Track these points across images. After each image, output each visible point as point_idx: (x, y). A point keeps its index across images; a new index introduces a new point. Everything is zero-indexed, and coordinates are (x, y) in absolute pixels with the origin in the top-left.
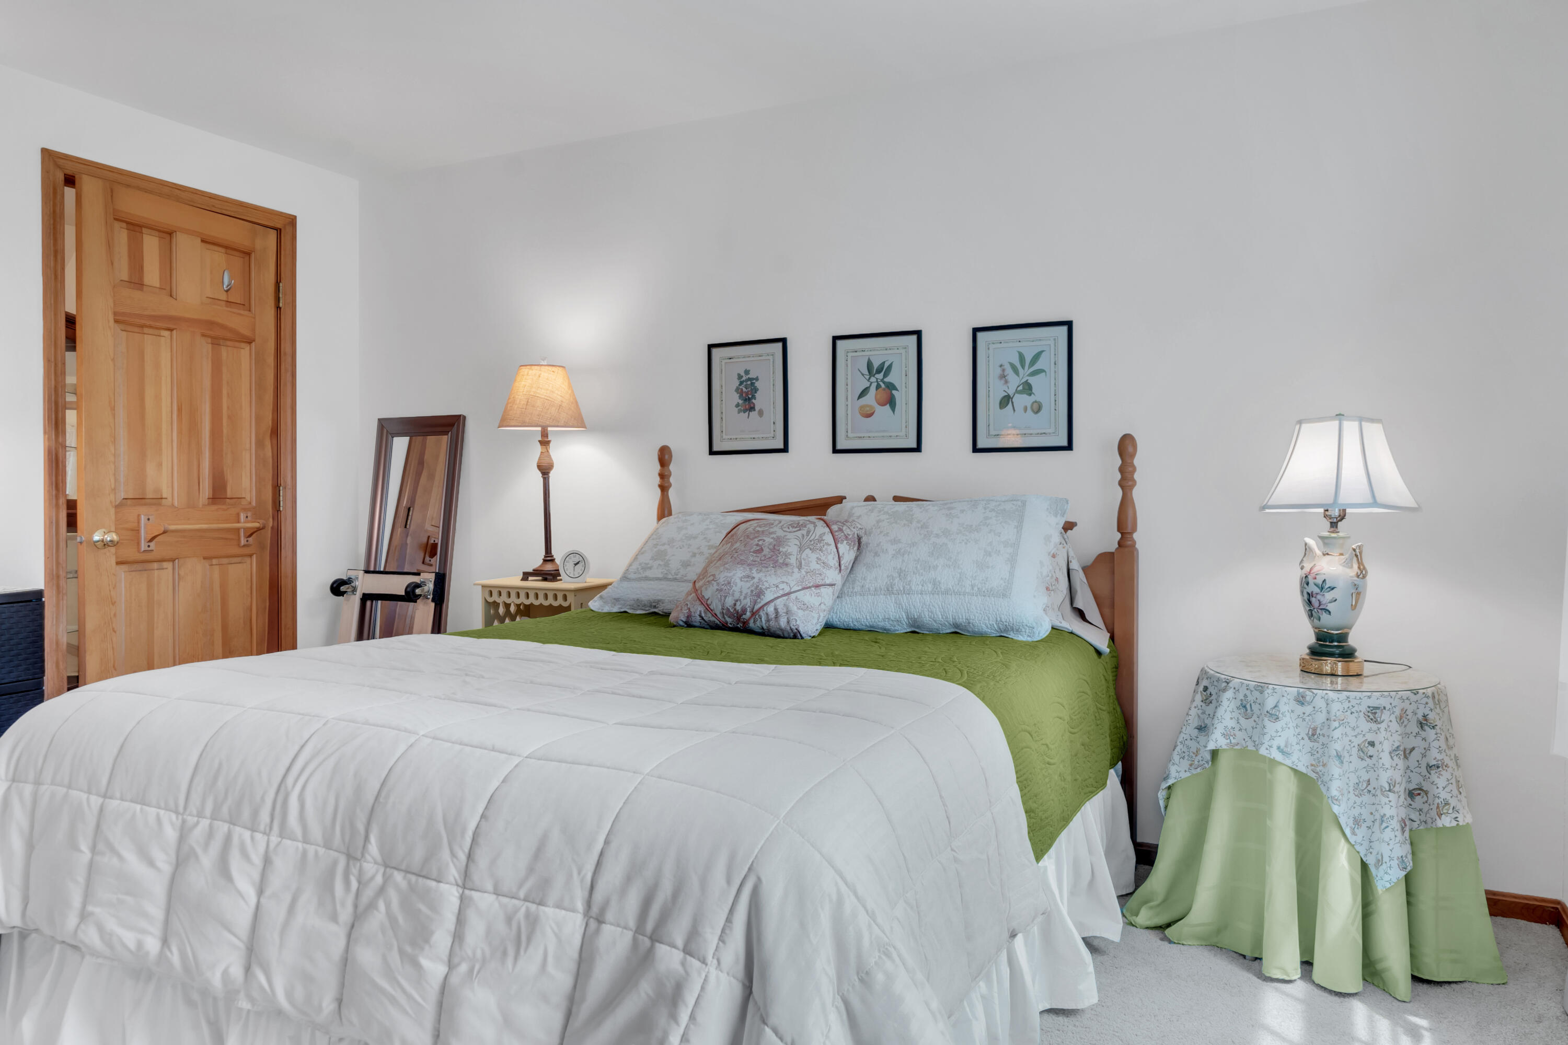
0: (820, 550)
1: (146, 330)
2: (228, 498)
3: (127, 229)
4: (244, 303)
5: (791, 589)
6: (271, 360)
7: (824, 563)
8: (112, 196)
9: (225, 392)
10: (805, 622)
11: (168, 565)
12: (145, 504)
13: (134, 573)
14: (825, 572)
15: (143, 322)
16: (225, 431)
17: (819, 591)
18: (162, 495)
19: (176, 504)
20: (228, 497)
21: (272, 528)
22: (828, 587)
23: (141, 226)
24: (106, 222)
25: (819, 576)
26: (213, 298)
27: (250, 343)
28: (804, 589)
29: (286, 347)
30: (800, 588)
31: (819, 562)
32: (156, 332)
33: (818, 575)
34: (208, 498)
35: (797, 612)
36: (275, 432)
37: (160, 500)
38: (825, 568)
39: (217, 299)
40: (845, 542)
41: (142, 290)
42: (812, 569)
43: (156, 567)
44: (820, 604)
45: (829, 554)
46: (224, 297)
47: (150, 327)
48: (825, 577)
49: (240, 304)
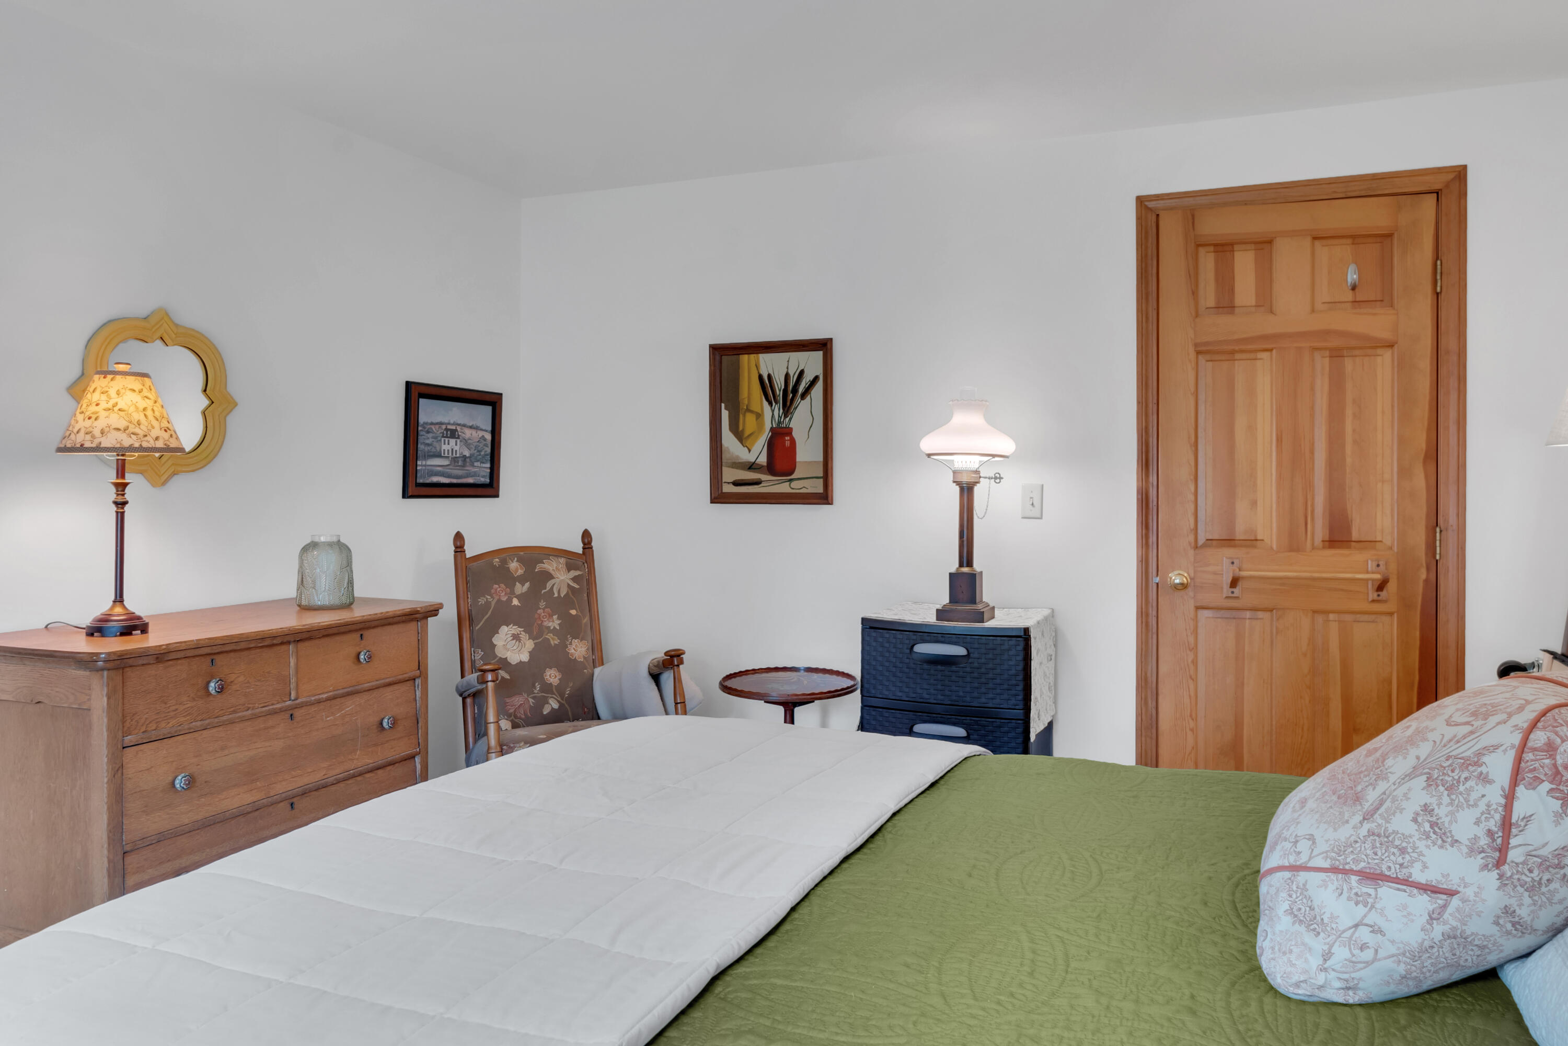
0: (1450, 789)
1: (1237, 356)
2: (1354, 542)
3: (1214, 252)
4: (1381, 299)
5: (1310, 858)
6: (1425, 364)
7: (1433, 825)
8: (1193, 223)
9: (1349, 412)
10: (1277, 948)
11: (1266, 615)
12: (1235, 546)
13: (1219, 620)
14: (1425, 851)
15: (1231, 347)
16: (1349, 460)
17: (1372, 891)
18: (1256, 536)
19: (1275, 547)
20: (1353, 539)
21: (1426, 581)
22: (1415, 891)
23: (1232, 244)
24: (1186, 252)
25: (1397, 853)
26: (1331, 303)
27: (1391, 346)
28: (1334, 870)
29: (1448, 342)
30: (1326, 864)
31: (1420, 819)
32: (1252, 356)
33: (1396, 851)
34: (1323, 541)
35: (1279, 918)
36: (1433, 455)
37: (1255, 542)
38: (1428, 837)
39: (1339, 302)
40: (1546, 786)
41: (1232, 313)
42: (1390, 830)
43: (1248, 616)
44: (1356, 926)
45: (1469, 806)
46: (1349, 296)
47: (1242, 351)
48: (1412, 862)
49: (1376, 301)
